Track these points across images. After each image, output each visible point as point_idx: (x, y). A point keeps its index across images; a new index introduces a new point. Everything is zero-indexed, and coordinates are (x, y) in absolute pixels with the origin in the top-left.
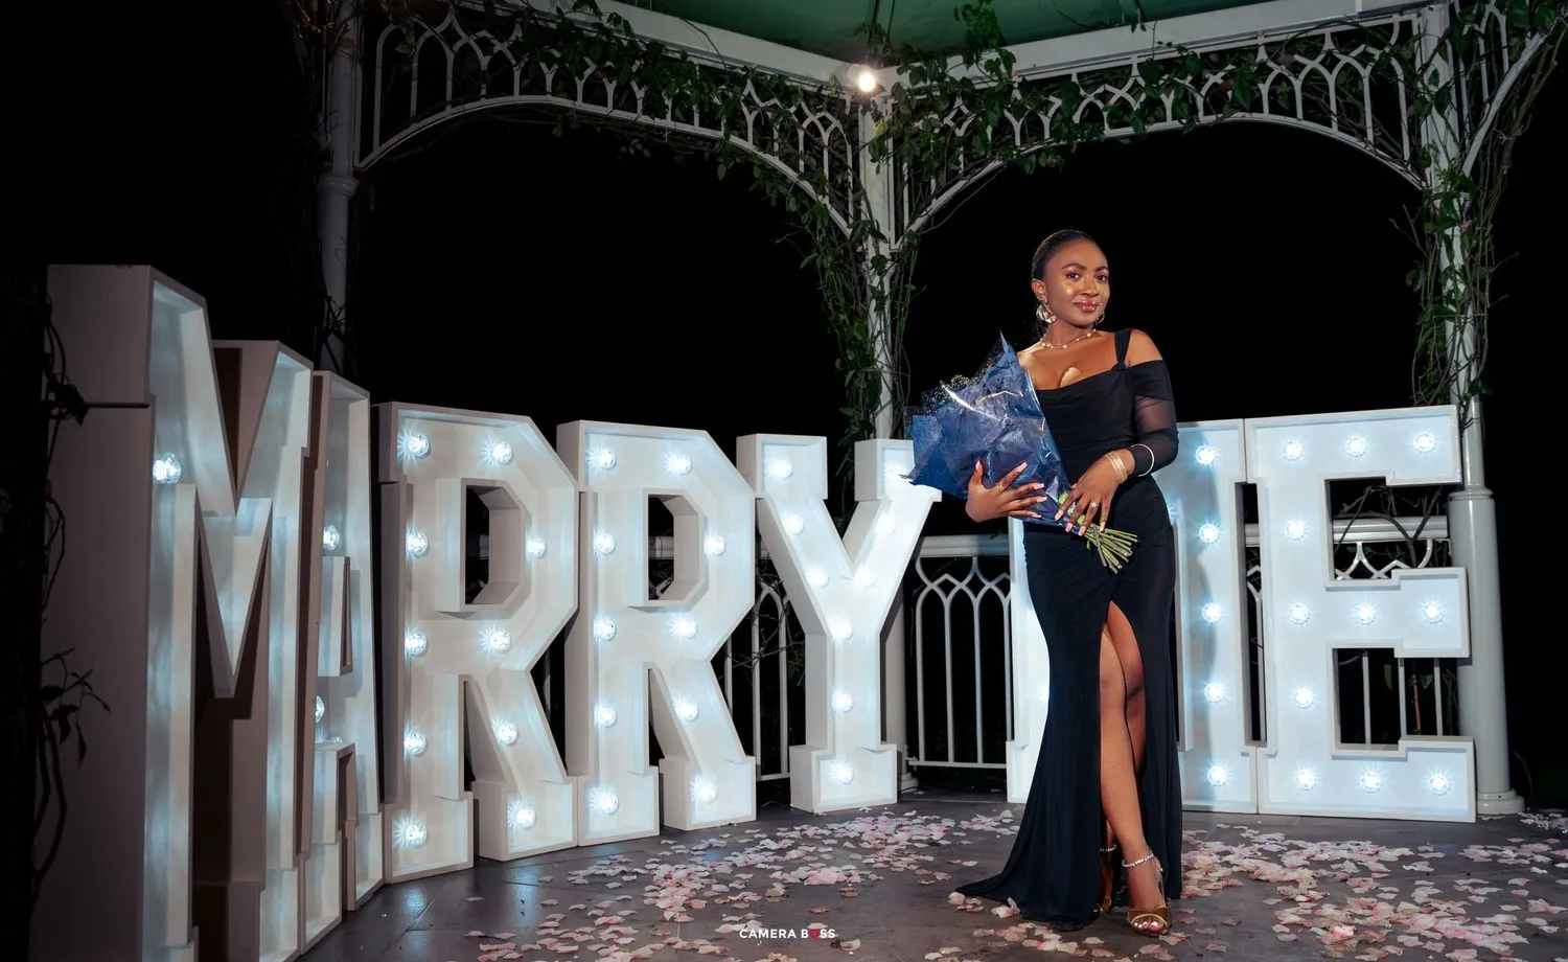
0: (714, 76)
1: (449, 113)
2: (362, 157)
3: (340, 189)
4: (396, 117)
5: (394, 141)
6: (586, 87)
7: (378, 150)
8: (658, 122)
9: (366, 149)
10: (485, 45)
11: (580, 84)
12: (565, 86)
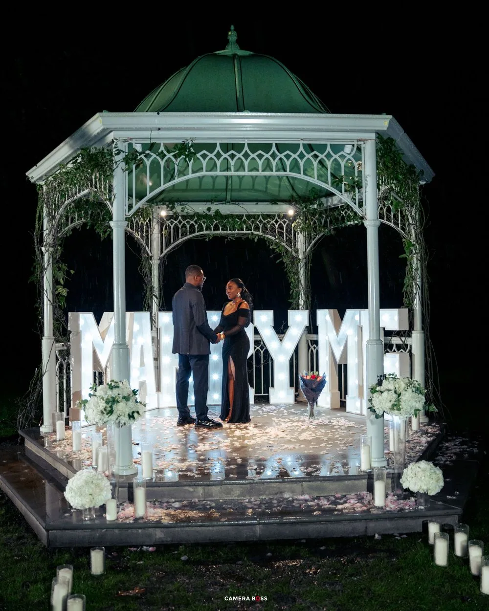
0: (249, 217)
1: (180, 241)
2: (161, 254)
3: (155, 263)
4: (168, 243)
5: (168, 249)
6: (214, 227)
7: (165, 252)
8: (234, 232)
9: (162, 252)
10: (188, 222)
11: (212, 227)
12: (208, 228)
